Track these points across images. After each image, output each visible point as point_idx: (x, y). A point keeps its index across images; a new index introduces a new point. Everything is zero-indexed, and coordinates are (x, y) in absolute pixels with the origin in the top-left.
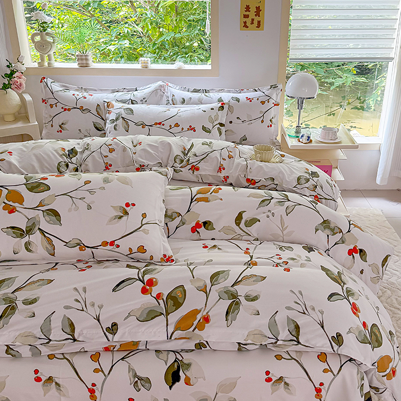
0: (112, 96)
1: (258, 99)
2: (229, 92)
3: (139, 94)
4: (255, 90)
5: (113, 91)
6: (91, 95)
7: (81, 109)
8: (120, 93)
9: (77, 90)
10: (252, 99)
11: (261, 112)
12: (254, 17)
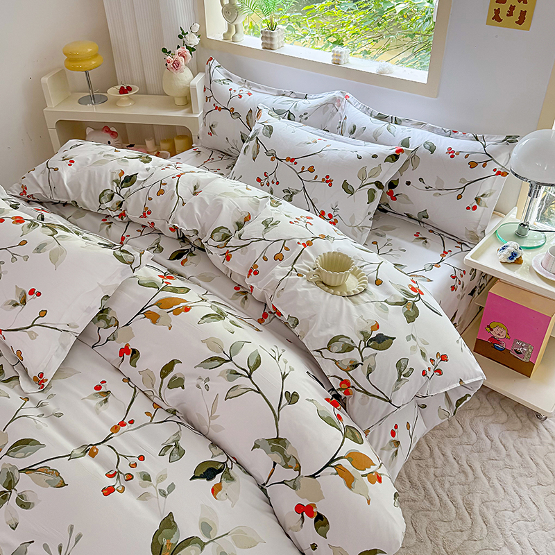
0: (272, 100)
1: (466, 157)
2: (432, 130)
3: (303, 105)
4: (476, 138)
5: (279, 94)
6: (250, 94)
7: (232, 111)
8: (285, 98)
10: (458, 154)
11: (462, 180)
12: (515, 3)
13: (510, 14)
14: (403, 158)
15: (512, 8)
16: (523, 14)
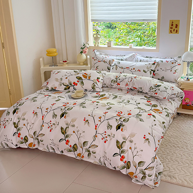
0: (115, 57)
1: (171, 62)
2: (160, 58)
4: (171, 58)
5: (117, 56)
6: (109, 57)
7: (104, 61)
9: (104, 55)
10: (168, 61)
11: (171, 67)
12: (175, 28)
13: (174, 31)
14: (156, 64)
15: (174, 29)
16: (177, 30)
